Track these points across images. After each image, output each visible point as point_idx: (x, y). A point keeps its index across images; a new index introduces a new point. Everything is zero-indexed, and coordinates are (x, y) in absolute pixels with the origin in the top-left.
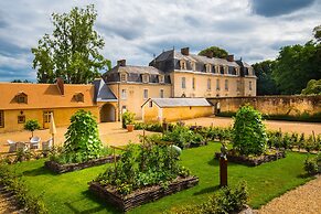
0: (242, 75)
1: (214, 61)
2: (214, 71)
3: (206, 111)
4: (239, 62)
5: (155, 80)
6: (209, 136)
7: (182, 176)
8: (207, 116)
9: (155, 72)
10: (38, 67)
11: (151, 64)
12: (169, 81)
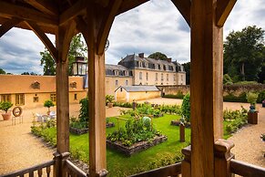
0: (177, 71)
1: (159, 62)
2: (159, 68)
3: (156, 94)
4: (175, 63)
5: (122, 74)
6: (163, 110)
7: (158, 135)
8: (156, 97)
9: (123, 69)
10: (44, 65)
11: (119, 63)
12: (131, 74)
